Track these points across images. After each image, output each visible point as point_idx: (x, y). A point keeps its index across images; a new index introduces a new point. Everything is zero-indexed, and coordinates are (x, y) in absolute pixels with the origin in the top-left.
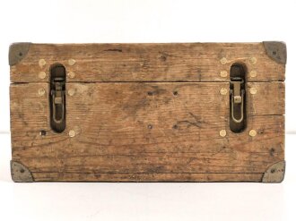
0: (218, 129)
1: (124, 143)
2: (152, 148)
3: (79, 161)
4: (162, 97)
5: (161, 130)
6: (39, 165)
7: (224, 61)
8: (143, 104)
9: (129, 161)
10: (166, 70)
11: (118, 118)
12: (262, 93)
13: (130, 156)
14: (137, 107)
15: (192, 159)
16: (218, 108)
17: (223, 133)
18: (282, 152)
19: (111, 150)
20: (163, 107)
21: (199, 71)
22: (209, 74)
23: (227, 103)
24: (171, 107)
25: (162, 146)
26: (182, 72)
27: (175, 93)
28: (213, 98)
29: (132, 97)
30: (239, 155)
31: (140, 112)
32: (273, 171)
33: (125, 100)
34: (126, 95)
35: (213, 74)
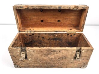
1: (44, 61)
2: (52, 62)
3: (32, 65)
4: (55, 52)
5: (55, 59)
6: (21, 65)
8: (50, 54)
9: (46, 65)
11: (43, 57)
12: (86, 52)
13: (46, 64)
14: (48, 54)
15: (63, 64)
16: (72, 55)
17: (72, 60)
19: (41, 63)
20: (56, 55)
23: (75, 54)
24: (58, 55)
25: (55, 62)
27: (60, 52)
28: (71, 53)
29: (46, 52)
30: (76, 64)
31: (49, 56)
32: (84, 67)
33: (44, 53)
34: (44, 52)
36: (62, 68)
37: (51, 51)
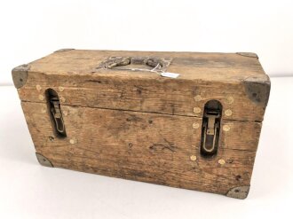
0: (189, 154)
1: (111, 153)
2: (133, 159)
3: (81, 160)
4: (139, 124)
5: (141, 149)
6: (54, 158)
7: (199, 98)
8: (123, 127)
9: (116, 165)
10: (142, 102)
11: (105, 136)
12: (235, 130)
13: (117, 162)
14: (119, 129)
15: (166, 172)
16: (190, 139)
17: (194, 158)
18: (249, 179)
19: (102, 156)
20: (141, 132)
21: (172, 106)
22: (182, 109)
23: (199, 135)
24: (147, 132)
25: (142, 160)
26: (156, 105)
27: (151, 122)
28: (185, 130)
29: (114, 121)
30: (207, 176)
31: (122, 134)
32: (237, 191)
33: (109, 123)
34: (109, 119)
35: (186, 110)
36: (164, 184)
37: (127, 120)
